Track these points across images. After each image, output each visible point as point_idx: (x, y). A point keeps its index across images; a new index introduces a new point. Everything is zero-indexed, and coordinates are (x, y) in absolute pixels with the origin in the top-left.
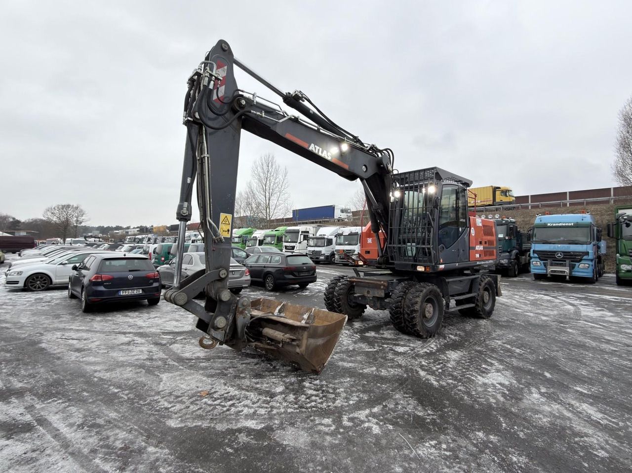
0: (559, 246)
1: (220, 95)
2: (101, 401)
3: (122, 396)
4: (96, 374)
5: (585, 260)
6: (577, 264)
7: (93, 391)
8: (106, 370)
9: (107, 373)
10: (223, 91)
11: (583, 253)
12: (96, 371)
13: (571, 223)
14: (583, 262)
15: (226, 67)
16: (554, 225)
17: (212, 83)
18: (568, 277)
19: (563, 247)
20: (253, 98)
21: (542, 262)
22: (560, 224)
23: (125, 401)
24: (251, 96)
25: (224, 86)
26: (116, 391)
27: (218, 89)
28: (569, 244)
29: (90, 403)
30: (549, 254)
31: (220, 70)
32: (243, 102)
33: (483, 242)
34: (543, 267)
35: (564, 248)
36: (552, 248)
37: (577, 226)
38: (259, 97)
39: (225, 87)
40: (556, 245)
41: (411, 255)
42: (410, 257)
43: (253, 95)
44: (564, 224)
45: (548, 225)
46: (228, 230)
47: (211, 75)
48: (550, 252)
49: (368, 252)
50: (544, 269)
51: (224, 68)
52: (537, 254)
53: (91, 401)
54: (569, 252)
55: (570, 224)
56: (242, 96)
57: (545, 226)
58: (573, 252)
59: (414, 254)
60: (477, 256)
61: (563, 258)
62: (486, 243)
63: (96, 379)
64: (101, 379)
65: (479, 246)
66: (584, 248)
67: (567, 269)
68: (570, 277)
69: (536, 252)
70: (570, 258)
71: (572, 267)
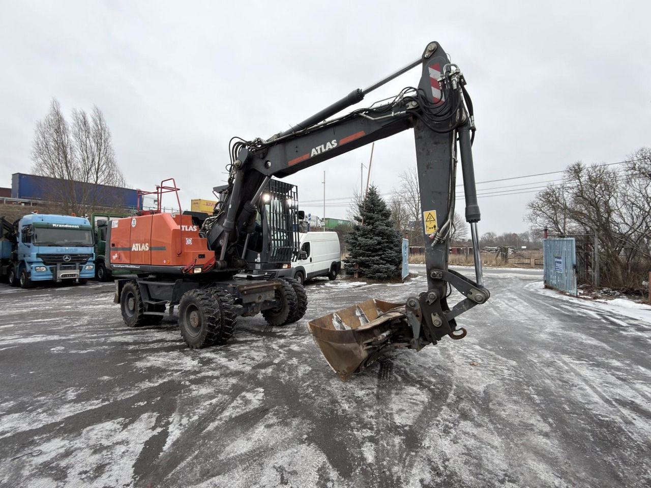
0: (67, 248)
2: (553, 395)
3: (532, 390)
4: (547, 428)
5: (90, 261)
6: (84, 266)
7: (558, 407)
8: (532, 430)
9: (532, 425)
11: (88, 255)
12: (546, 435)
13: (77, 225)
14: (88, 264)
16: (60, 226)
18: (77, 280)
19: (71, 249)
21: (48, 267)
22: (66, 226)
23: (533, 386)
26: (535, 396)
28: (76, 246)
29: (563, 397)
30: (56, 257)
34: (49, 272)
35: (72, 251)
36: (59, 250)
37: (82, 229)
40: (64, 248)
44: (70, 226)
45: (54, 225)
48: (57, 255)
49: (202, 256)
50: (51, 275)
52: (42, 258)
53: (563, 399)
54: (76, 255)
55: (76, 227)
57: (49, 227)
58: (80, 254)
61: (71, 261)
63: (550, 420)
64: (544, 418)
66: (90, 250)
67: (76, 272)
68: (80, 279)
69: (38, 256)
70: (78, 260)
71: (81, 269)
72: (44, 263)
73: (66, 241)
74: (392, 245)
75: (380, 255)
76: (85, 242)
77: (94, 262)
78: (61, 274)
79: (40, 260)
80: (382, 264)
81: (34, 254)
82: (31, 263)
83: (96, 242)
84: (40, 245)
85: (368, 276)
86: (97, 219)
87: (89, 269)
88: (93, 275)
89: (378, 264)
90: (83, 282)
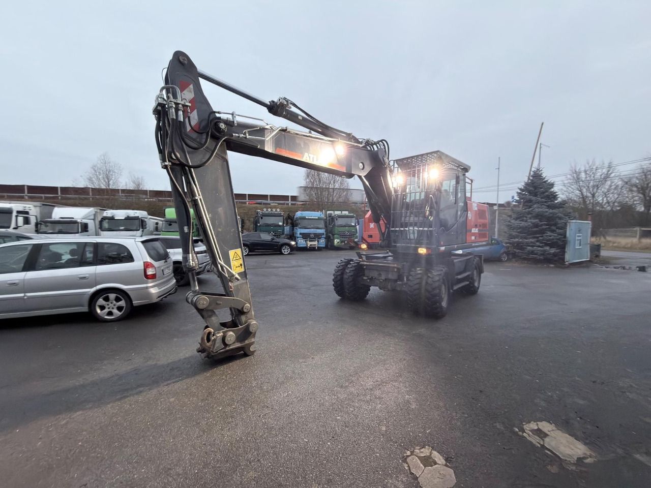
0: (312, 230)
1: (193, 123)
5: (323, 237)
10: (196, 117)
11: (322, 234)
14: (322, 239)
15: (191, 86)
17: (181, 113)
20: (233, 119)
21: (304, 240)
22: (312, 218)
24: (230, 117)
25: (196, 111)
27: (189, 118)
28: (317, 229)
30: (307, 235)
31: (185, 92)
32: (222, 126)
33: (478, 226)
34: (305, 243)
37: (319, 219)
38: (239, 115)
39: (198, 112)
41: (413, 238)
42: (412, 239)
43: (233, 114)
44: (314, 218)
45: (306, 217)
46: (241, 265)
47: (177, 104)
48: (308, 233)
49: (371, 236)
51: (190, 88)
54: (316, 234)
56: (219, 118)
59: (416, 238)
60: (473, 238)
61: (314, 237)
62: (480, 225)
65: (474, 229)
66: (322, 231)
67: (316, 243)
68: (318, 247)
69: (300, 234)
70: (317, 237)
71: (318, 241)
72: (302, 237)
73: (312, 226)
74: (554, 228)
75: (538, 237)
76: (320, 226)
77: (325, 238)
78: (309, 243)
79: (301, 236)
80: (539, 246)
81: (299, 233)
82: (298, 238)
83: (326, 226)
84: (301, 228)
85: (522, 257)
86: (328, 212)
87: (322, 242)
88: (324, 246)
89: (533, 246)
90: (320, 249)
